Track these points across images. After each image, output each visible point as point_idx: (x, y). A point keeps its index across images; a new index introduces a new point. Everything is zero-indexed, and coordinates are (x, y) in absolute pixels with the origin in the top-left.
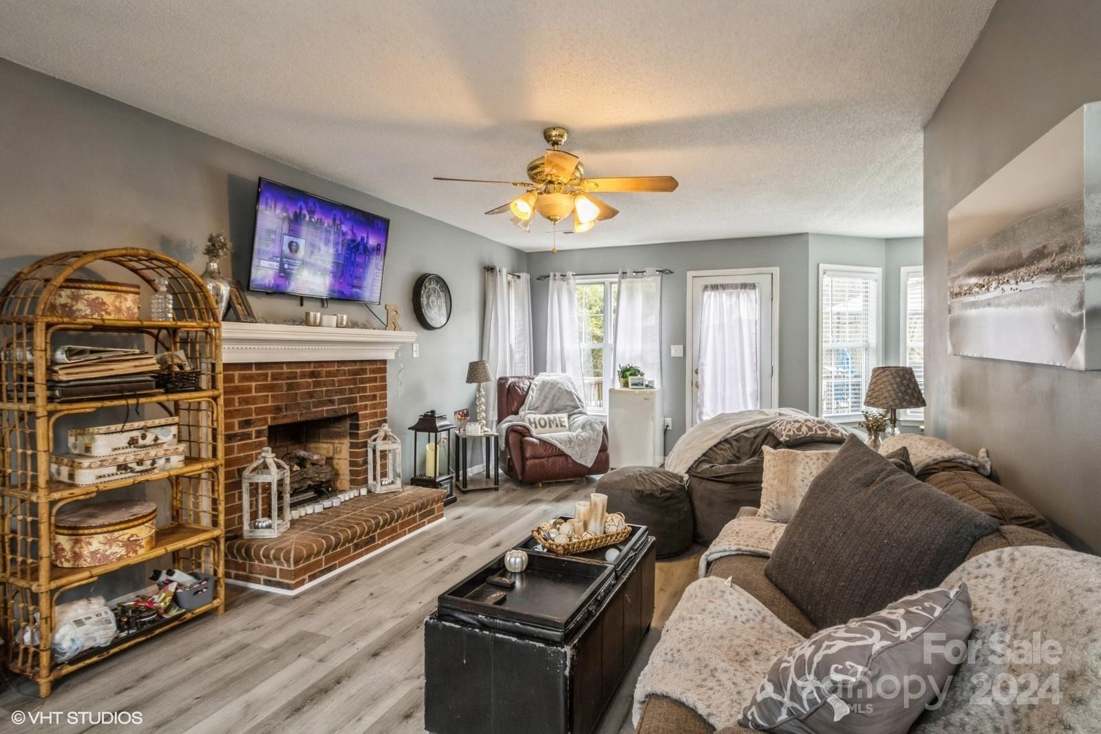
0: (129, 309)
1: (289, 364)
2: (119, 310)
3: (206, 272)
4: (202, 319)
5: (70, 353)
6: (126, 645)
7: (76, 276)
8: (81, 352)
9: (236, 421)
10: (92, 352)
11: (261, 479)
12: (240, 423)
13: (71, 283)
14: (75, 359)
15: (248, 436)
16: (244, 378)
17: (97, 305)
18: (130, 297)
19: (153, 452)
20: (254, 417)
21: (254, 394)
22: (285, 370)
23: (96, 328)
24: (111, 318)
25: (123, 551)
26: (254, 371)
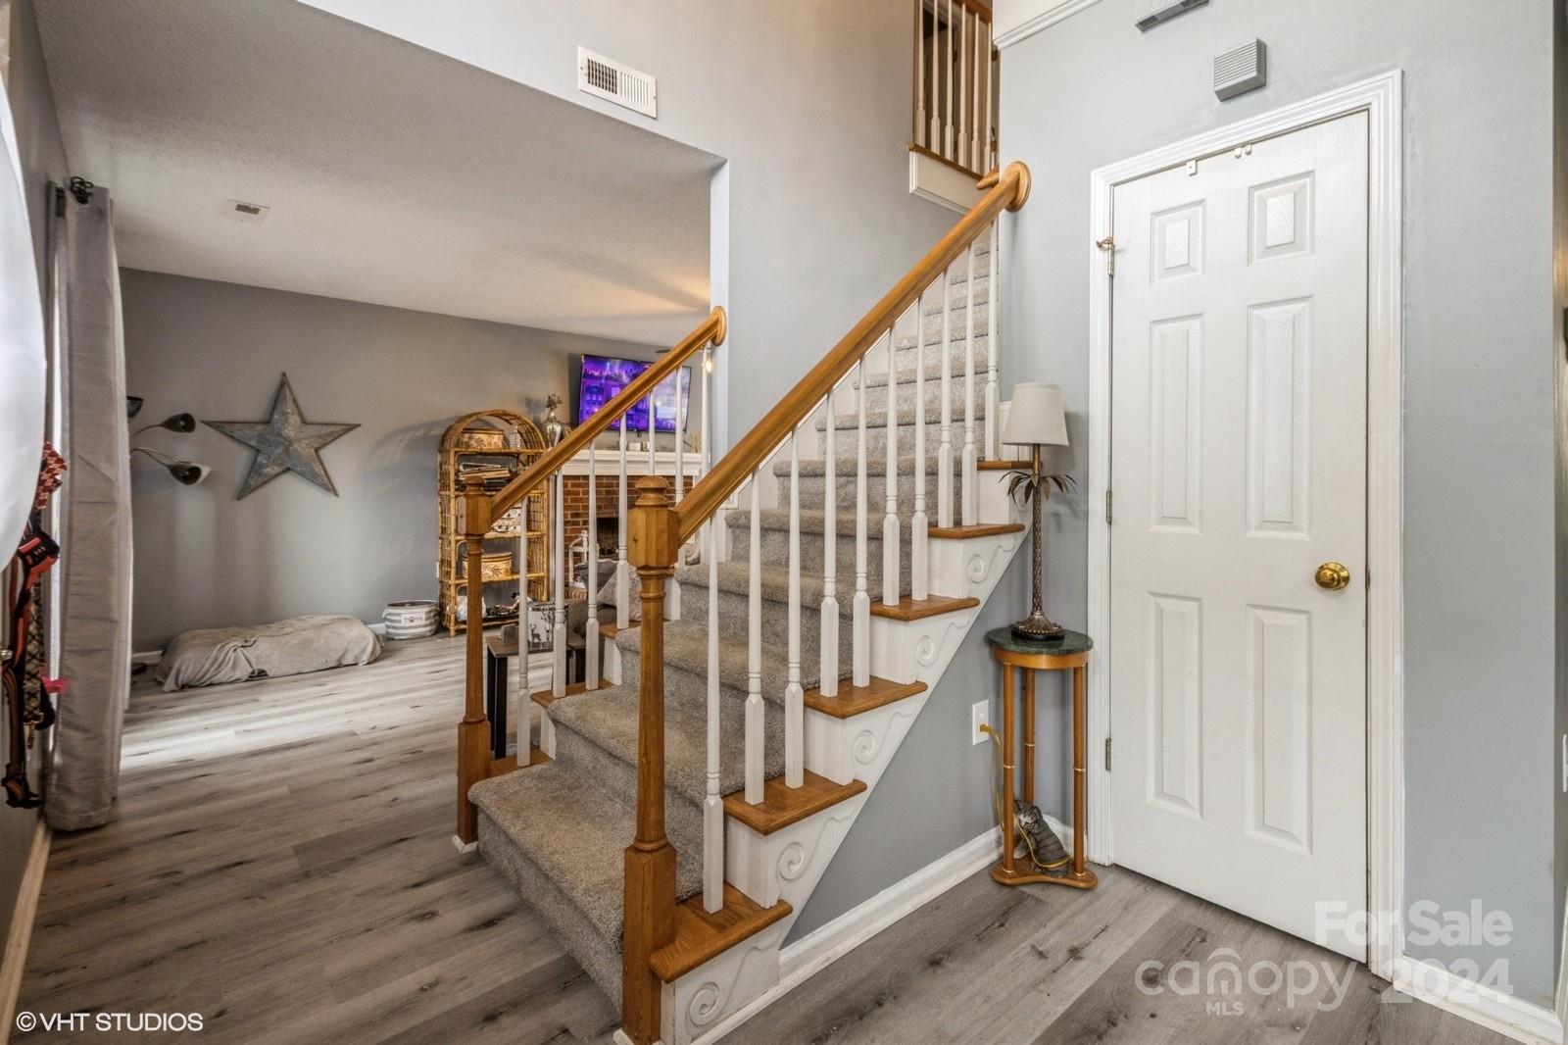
0: (495, 443)
1: (607, 477)
2: (490, 444)
3: (548, 418)
4: (531, 448)
5: (465, 466)
6: (491, 623)
7: (468, 427)
8: (471, 466)
9: (569, 513)
10: (476, 466)
11: (579, 549)
12: (572, 514)
13: (467, 430)
14: (467, 470)
15: (578, 523)
16: (574, 485)
17: (480, 441)
18: (496, 436)
19: (506, 522)
20: (581, 511)
21: (581, 496)
22: (604, 481)
23: (478, 453)
24: (486, 448)
25: (491, 573)
26: (581, 481)
